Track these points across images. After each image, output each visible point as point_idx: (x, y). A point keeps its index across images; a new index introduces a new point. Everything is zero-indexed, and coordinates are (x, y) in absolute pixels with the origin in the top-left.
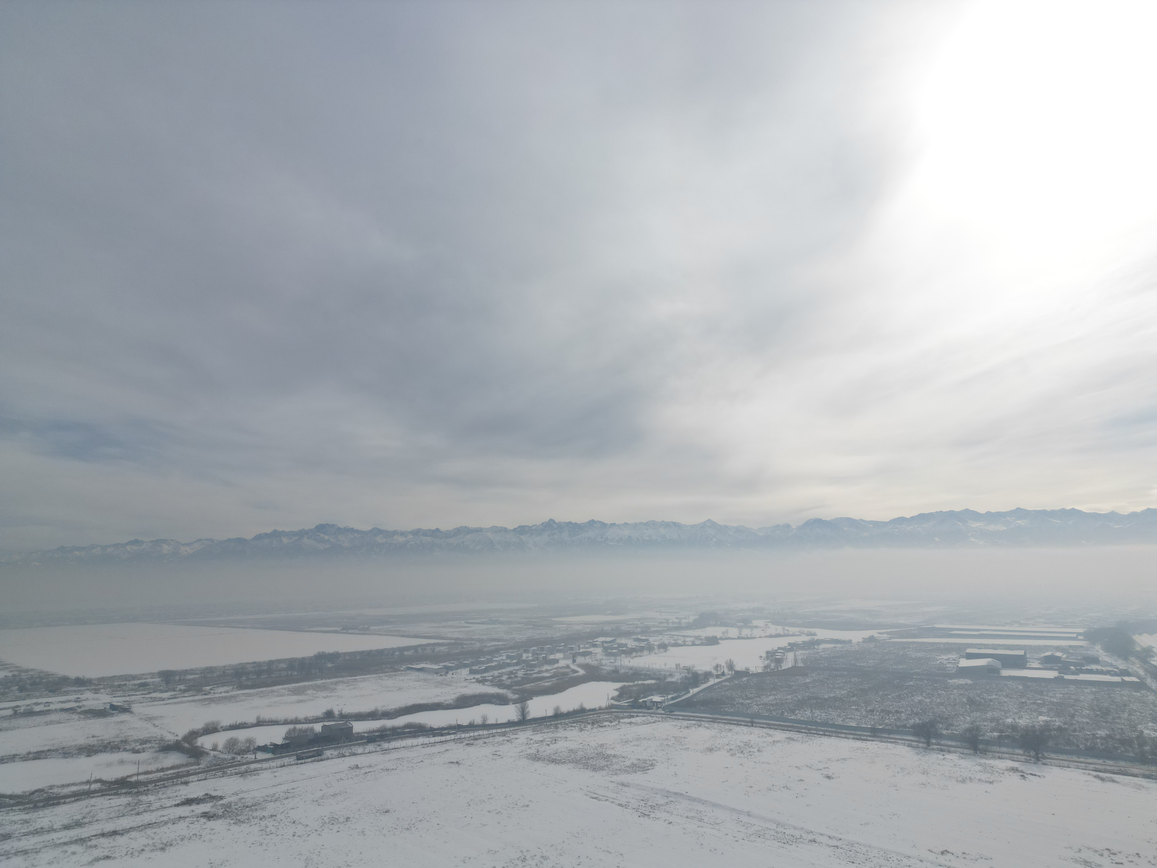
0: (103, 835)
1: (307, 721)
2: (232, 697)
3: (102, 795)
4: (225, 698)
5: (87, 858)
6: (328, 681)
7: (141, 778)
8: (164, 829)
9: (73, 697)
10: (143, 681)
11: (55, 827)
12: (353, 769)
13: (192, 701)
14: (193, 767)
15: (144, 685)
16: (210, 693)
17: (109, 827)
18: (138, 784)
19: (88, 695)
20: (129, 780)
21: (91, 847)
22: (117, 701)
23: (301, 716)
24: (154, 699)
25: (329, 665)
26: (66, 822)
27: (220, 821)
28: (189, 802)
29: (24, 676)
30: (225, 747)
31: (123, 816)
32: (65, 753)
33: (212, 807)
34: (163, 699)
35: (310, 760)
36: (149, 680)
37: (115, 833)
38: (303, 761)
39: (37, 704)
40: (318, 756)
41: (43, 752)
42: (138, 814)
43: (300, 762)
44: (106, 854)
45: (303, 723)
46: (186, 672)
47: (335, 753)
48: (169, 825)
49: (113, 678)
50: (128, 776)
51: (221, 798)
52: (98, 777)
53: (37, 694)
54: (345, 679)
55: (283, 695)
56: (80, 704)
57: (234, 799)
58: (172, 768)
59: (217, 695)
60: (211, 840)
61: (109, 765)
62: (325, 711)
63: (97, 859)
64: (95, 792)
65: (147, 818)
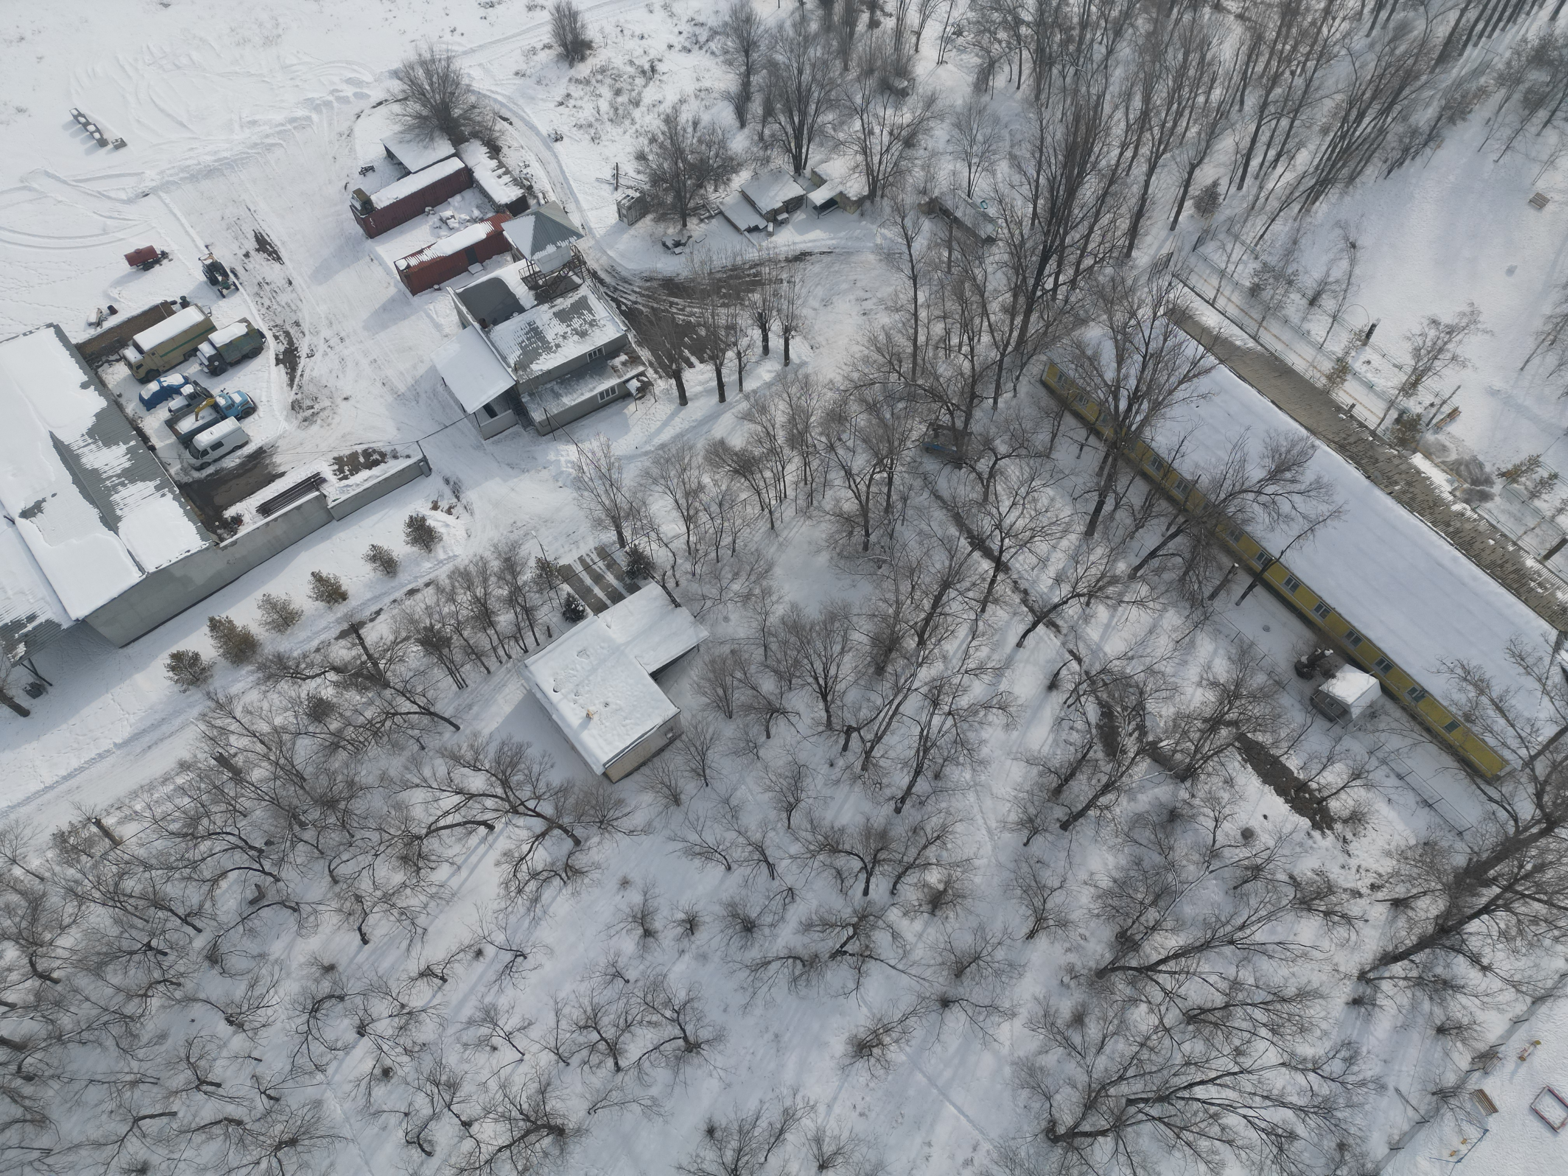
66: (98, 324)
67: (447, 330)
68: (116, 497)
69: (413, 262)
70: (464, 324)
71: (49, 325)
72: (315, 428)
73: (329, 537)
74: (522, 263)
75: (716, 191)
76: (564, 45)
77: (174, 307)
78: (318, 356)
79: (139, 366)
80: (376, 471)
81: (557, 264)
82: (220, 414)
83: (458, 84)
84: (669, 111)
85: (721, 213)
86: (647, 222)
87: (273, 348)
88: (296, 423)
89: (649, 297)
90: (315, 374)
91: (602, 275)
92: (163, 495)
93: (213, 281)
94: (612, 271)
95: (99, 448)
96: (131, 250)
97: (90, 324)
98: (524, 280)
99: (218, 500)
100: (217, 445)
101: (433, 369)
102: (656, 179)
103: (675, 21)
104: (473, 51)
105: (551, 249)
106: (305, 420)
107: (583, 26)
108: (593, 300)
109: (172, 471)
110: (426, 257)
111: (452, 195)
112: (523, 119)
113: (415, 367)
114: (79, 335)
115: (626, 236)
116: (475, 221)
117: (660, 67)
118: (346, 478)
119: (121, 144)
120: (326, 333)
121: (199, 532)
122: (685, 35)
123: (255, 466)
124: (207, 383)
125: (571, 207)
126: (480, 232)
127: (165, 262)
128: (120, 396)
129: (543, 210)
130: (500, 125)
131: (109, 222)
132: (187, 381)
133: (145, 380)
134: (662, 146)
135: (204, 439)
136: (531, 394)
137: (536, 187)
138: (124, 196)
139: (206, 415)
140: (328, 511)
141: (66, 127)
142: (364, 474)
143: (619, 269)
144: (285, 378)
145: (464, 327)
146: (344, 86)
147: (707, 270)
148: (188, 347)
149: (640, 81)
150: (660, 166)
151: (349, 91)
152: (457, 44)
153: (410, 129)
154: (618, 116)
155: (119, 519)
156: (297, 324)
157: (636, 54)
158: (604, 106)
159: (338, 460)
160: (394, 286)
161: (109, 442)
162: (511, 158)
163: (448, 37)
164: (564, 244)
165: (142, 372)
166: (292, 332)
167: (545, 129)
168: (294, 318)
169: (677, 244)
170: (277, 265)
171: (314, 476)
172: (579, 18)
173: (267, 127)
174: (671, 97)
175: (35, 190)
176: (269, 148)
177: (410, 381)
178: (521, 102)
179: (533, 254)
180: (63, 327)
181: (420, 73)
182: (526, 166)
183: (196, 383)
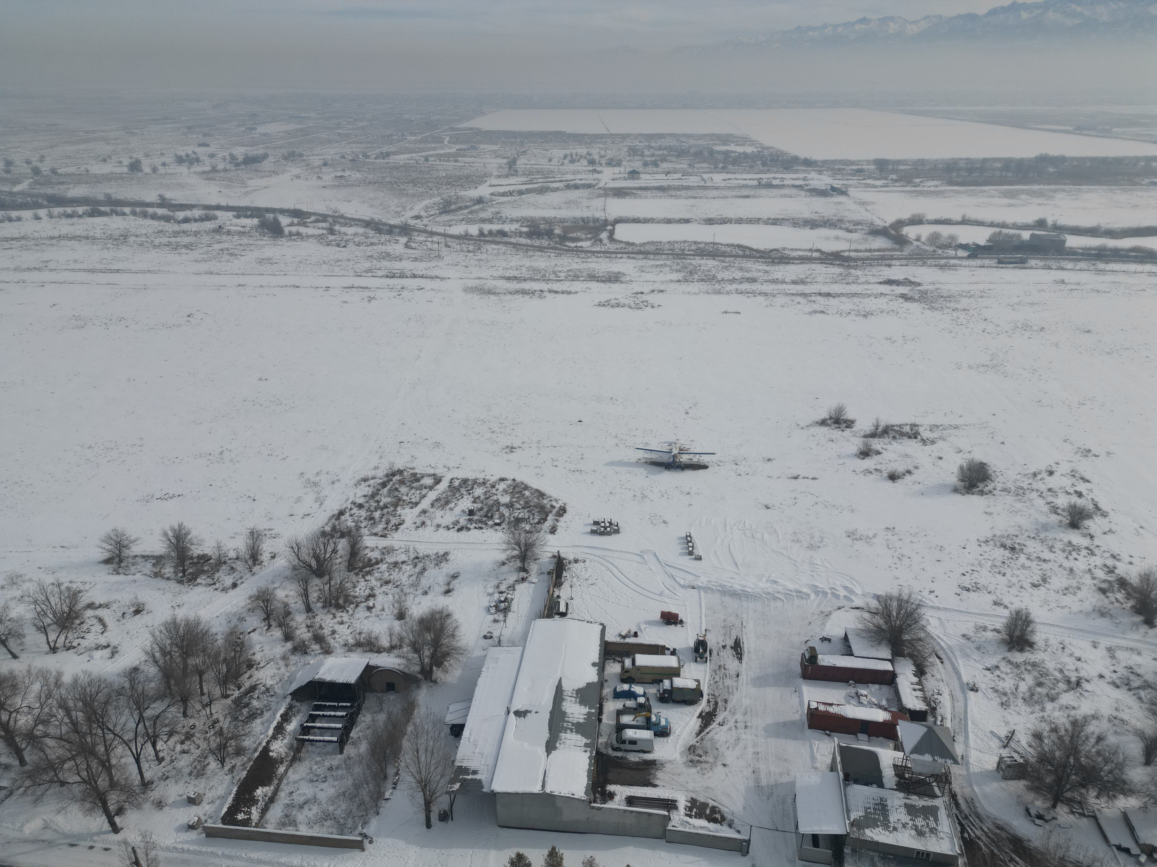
0: (820, 294)
1: (1015, 226)
2: (940, 192)
3: (821, 263)
4: (933, 192)
5: (809, 308)
6: (1047, 187)
7: (852, 254)
8: (867, 300)
9: (802, 176)
10: (860, 167)
11: (786, 280)
12: (1057, 283)
13: (902, 191)
14: (897, 253)
15: (860, 171)
16: (919, 185)
17: (825, 289)
18: (848, 259)
19: (813, 175)
20: (842, 254)
21: (811, 301)
22: (837, 183)
23: (1010, 220)
24: (868, 186)
25: (1051, 170)
26: (794, 278)
27: (915, 304)
28: (890, 282)
29: (766, 152)
30: (928, 239)
31: (836, 282)
32: (794, 223)
33: (910, 291)
34: (876, 187)
35: (1012, 266)
36: (865, 167)
37: (828, 295)
38: (1004, 266)
39: (774, 178)
40: (1021, 263)
41: (778, 219)
42: (848, 284)
43: (1001, 265)
44: (822, 309)
45: (1011, 228)
46: (899, 162)
47: (1041, 263)
48: (872, 298)
49: (834, 162)
50: (842, 251)
51: (919, 284)
52: (818, 248)
53: (775, 170)
54: (1067, 188)
55: (993, 197)
56: (807, 183)
57: (930, 287)
58: (878, 250)
59: (926, 189)
60: (906, 318)
61: (827, 239)
62: (1037, 219)
63: (815, 312)
64: (815, 259)
65: (854, 288)
66: (624, 637)
67: (818, 765)
68: (563, 735)
69: (822, 708)
70: (833, 768)
71: (602, 624)
72: (693, 770)
73: (653, 848)
74: (900, 754)
75: (1097, 797)
76: (1011, 636)
77: (667, 652)
78: (725, 728)
79: (627, 671)
80: (712, 826)
81: (927, 770)
82: (648, 725)
83: (916, 622)
84: (1079, 718)
85: (1095, 818)
86: (1019, 786)
87: (703, 706)
88: (685, 759)
89: (994, 842)
90: (716, 737)
91: (961, 801)
92: (585, 751)
93: (696, 650)
94: (971, 802)
95: (576, 702)
96: (666, 610)
97: (620, 635)
98: (895, 766)
99: (610, 776)
100: (633, 742)
101: (792, 784)
102: (1043, 758)
103: (1114, 662)
104: (939, 608)
105: (928, 758)
106: (691, 761)
107: (1032, 632)
108: (942, 814)
109: (600, 741)
110: (831, 710)
111: (873, 683)
112: (952, 664)
113: (781, 774)
114: (611, 637)
115: (995, 785)
116: (880, 707)
117: (1085, 685)
118: (690, 816)
119: (699, 558)
120: (739, 717)
121: (587, 788)
122: (1119, 675)
123: (644, 769)
124: (653, 703)
125: (960, 739)
126: (880, 716)
127: (679, 626)
128: (606, 681)
129: (935, 728)
130: (933, 659)
131: (666, 591)
132: (644, 695)
133: (624, 681)
134: (1060, 738)
135: (630, 734)
136: (854, 851)
137: (939, 711)
138: (682, 583)
139: (640, 720)
140: (665, 830)
141: (679, 538)
142: (703, 823)
143: (977, 805)
144: (697, 728)
145: (832, 770)
146: (841, 589)
147: (1060, 853)
148: (658, 677)
149: (1062, 686)
150: (1052, 752)
151: (842, 593)
152: (929, 600)
153: (869, 631)
154: (1030, 699)
155: (555, 748)
156: (726, 701)
157: (1068, 667)
158: (1023, 687)
159: (693, 801)
160: (799, 715)
161: (582, 702)
162: (930, 684)
163: (926, 593)
164: (940, 760)
165: (627, 675)
166: (720, 704)
167: (966, 678)
168: (726, 697)
169: (1040, 817)
170: (737, 662)
171: (672, 801)
172: (1032, 626)
173: (781, 588)
174: (1085, 708)
175: (644, 559)
176: (775, 599)
177: (772, 782)
178: (957, 653)
179: (912, 752)
180: (607, 629)
181: (895, 604)
182: (939, 694)
183: (648, 699)
